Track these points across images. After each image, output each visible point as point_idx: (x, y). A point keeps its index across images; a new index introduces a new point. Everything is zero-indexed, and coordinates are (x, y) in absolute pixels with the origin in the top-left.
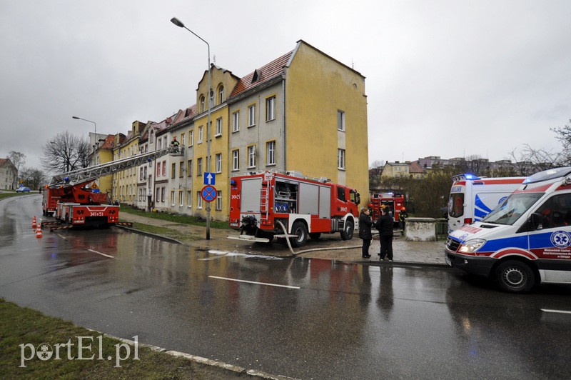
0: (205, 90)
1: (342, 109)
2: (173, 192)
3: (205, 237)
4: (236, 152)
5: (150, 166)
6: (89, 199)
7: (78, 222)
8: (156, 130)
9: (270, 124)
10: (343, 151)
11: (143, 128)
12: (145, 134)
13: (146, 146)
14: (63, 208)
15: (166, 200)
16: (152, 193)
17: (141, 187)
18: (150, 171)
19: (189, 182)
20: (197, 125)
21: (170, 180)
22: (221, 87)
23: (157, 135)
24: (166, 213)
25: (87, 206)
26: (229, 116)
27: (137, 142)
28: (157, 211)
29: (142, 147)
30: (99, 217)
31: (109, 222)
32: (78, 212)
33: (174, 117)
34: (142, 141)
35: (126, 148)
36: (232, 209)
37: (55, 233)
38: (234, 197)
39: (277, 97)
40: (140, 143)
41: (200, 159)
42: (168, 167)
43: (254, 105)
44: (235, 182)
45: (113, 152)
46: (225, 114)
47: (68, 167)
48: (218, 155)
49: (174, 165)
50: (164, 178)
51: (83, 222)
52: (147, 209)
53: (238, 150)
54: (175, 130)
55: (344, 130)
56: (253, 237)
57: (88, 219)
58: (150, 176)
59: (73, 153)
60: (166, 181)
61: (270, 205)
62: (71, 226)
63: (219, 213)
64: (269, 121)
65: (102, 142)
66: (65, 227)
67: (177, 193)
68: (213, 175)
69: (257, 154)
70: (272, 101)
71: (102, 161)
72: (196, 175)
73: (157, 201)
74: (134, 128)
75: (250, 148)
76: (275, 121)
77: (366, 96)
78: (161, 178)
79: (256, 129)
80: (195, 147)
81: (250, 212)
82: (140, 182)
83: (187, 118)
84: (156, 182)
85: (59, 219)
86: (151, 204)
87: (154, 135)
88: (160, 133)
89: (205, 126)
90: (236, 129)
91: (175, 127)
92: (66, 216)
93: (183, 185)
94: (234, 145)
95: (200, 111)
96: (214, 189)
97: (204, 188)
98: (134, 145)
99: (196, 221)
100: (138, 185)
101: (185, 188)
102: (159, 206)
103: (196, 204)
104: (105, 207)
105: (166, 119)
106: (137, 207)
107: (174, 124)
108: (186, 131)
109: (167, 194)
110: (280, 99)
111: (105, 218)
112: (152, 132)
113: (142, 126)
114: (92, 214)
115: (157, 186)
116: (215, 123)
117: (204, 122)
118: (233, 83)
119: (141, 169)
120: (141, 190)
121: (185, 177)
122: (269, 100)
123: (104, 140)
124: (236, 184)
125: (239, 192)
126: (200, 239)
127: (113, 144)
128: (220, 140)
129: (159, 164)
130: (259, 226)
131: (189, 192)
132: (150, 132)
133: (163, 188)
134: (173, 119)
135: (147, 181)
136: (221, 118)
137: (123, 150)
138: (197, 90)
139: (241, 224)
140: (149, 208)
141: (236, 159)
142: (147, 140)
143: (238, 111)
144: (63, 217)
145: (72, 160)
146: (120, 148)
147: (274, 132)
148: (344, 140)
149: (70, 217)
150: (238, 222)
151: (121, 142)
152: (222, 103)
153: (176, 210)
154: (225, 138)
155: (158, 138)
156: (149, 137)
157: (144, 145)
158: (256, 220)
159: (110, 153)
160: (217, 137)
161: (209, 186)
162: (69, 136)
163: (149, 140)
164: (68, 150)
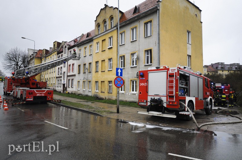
0: (100, 21)
1: (190, 30)
2: (79, 82)
3: (116, 111)
4: (123, 57)
5: (64, 67)
6: (37, 85)
7: (29, 99)
8: (68, 46)
9: (147, 39)
10: (189, 56)
11: (60, 45)
12: (61, 49)
13: (62, 55)
14: (19, 91)
15: (74, 86)
16: (65, 82)
17: (59, 79)
18: (64, 70)
19: (90, 75)
20: (95, 42)
21: (77, 75)
22: (112, 18)
23: (69, 49)
24: (75, 94)
25: (35, 90)
26: (117, 35)
27: (56, 53)
28: (69, 93)
29: (59, 56)
30: (41, 96)
31: (47, 100)
32: (30, 93)
33: (79, 38)
34: (59, 52)
35: (49, 57)
36: (140, 93)
37: (15, 107)
38: (142, 84)
39: (152, 21)
40: (58, 54)
41: (97, 62)
42: (76, 67)
43: (136, 28)
44: (143, 74)
45: (41, 59)
46: (114, 34)
47: (17, 67)
48: (110, 59)
49: (79, 66)
50: (73, 74)
51: (32, 99)
52: (62, 92)
53: (124, 56)
54: (80, 46)
55: (190, 43)
56: (161, 113)
57: (35, 98)
58: (64, 72)
59: (20, 59)
60: (74, 75)
61: (176, 91)
62: (25, 102)
63: (110, 94)
64: (146, 37)
65: (36, 54)
66: (21, 103)
67: (81, 83)
68: (121, 70)
69: (138, 58)
70: (149, 24)
71: (35, 64)
72: (95, 71)
73: (68, 87)
74: (54, 45)
75: (133, 54)
76: (151, 37)
77: (202, 23)
78: (71, 73)
79: (137, 43)
80: (94, 55)
81: (157, 95)
82: (58, 76)
83: (88, 38)
84: (68, 76)
85: (15, 98)
86: (65, 88)
87: (67, 48)
88: (70, 48)
89: (101, 42)
90: (122, 43)
91: (80, 43)
92: (21, 96)
93: (86, 77)
94: (121, 53)
95: (97, 33)
96: (122, 79)
97: (116, 79)
98: (54, 55)
99: (96, 99)
100: (57, 78)
101: (87, 79)
102: (70, 90)
103: (94, 89)
104: (45, 90)
105: (74, 39)
106: (56, 90)
107: (79, 42)
108: (88, 46)
109: (75, 83)
110: (155, 22)
111: (45, 97)
112: (66, 47)
113: (59, 44)
114: (38, 95)
115: (69, 78)
116: (108, 40)
117: (100, 40)
118: (119, 15)
119: (59, 68)
120: (58, 80)
121: (87, 73)
122: (146, 24)
123: (36, 53)
124: (143, 76)
125: (147, 81)
126: (111, 113)
127: (42, 54)
128: (111, 50)
129: (70, 65)
130: (165, 105)
131: (90, 82)
132: (64, 47)
133: (72, 80)
134: (78, 39)
135: (62, 75)
136: (112, 37)
137: (47, 58)
138: (95, 21)
139: (149, 104)
140: (64, 91)
141: (122, 61)
142: (62, 52)
143: (124, 32)
144: (19, 96)
145: (20, 63)
146: (46, 57)
147: (151, 44)
148: (190, 49)
149: (24, 96)
150: (147, 102)
151: (46, 54)
152: (112, 28)
153: (81, 92)
154: (115, 49)
155: (69, 50)
156: (64, 50)
157: (60, 55)
158: (163, 101)
159: (40, 60)
160: (109, 49)
161: (119, 77)
162: (18, 50)
163: (64, 52)
164: (17, 58)
